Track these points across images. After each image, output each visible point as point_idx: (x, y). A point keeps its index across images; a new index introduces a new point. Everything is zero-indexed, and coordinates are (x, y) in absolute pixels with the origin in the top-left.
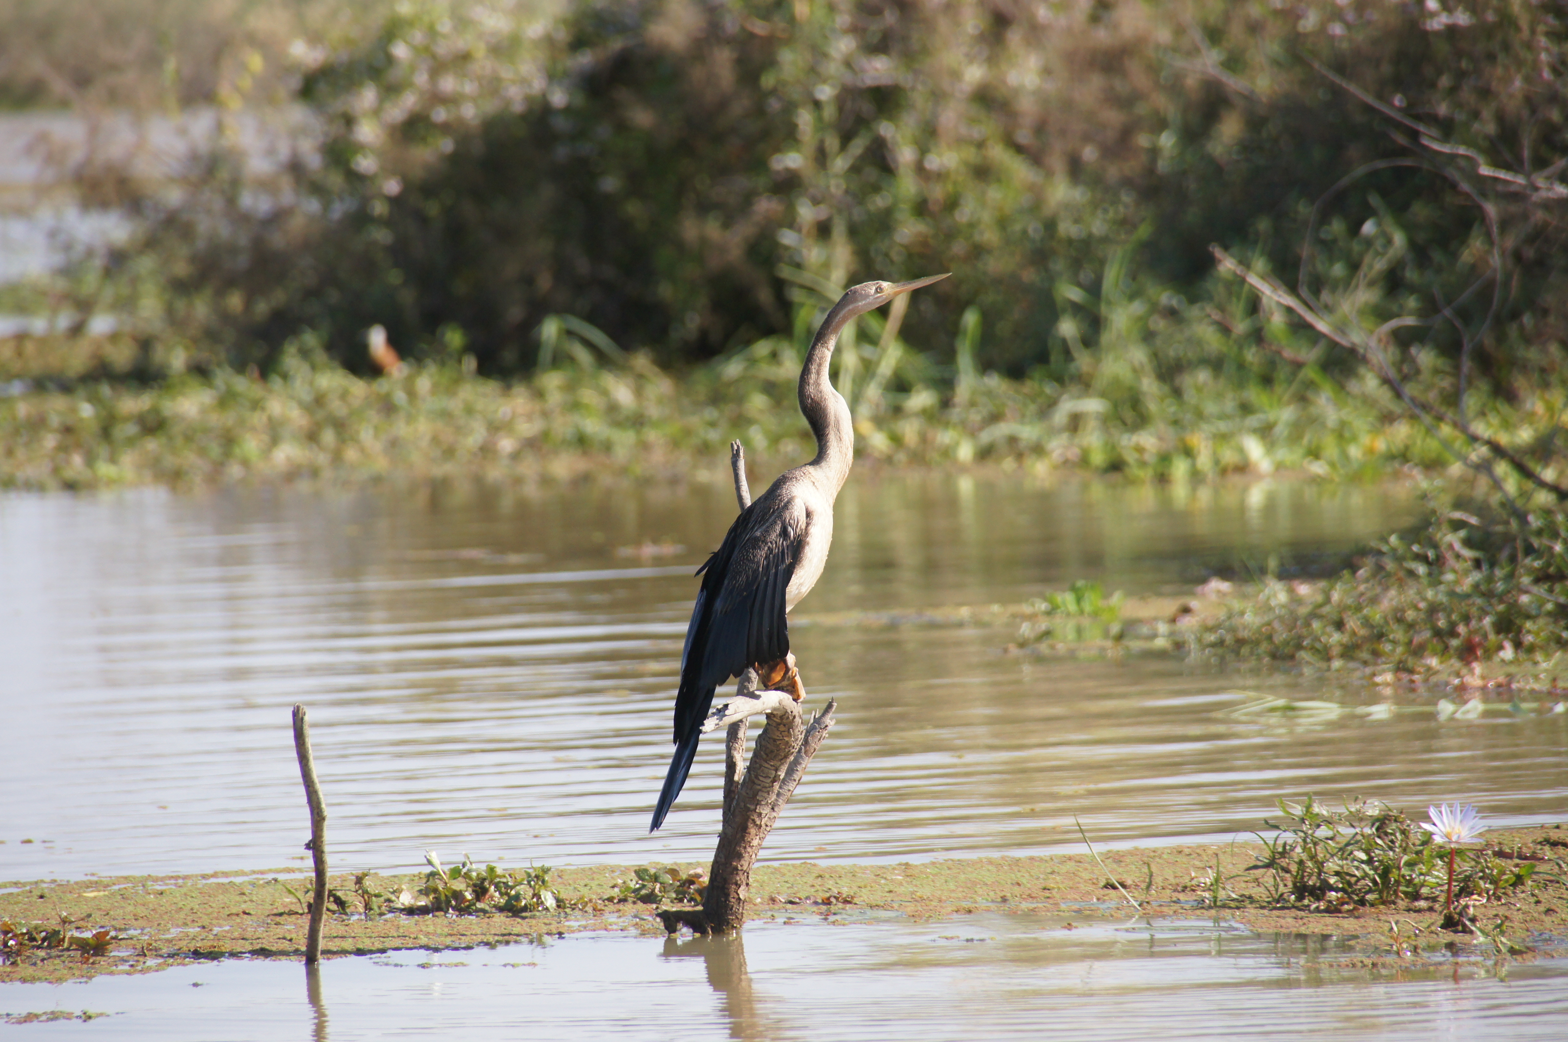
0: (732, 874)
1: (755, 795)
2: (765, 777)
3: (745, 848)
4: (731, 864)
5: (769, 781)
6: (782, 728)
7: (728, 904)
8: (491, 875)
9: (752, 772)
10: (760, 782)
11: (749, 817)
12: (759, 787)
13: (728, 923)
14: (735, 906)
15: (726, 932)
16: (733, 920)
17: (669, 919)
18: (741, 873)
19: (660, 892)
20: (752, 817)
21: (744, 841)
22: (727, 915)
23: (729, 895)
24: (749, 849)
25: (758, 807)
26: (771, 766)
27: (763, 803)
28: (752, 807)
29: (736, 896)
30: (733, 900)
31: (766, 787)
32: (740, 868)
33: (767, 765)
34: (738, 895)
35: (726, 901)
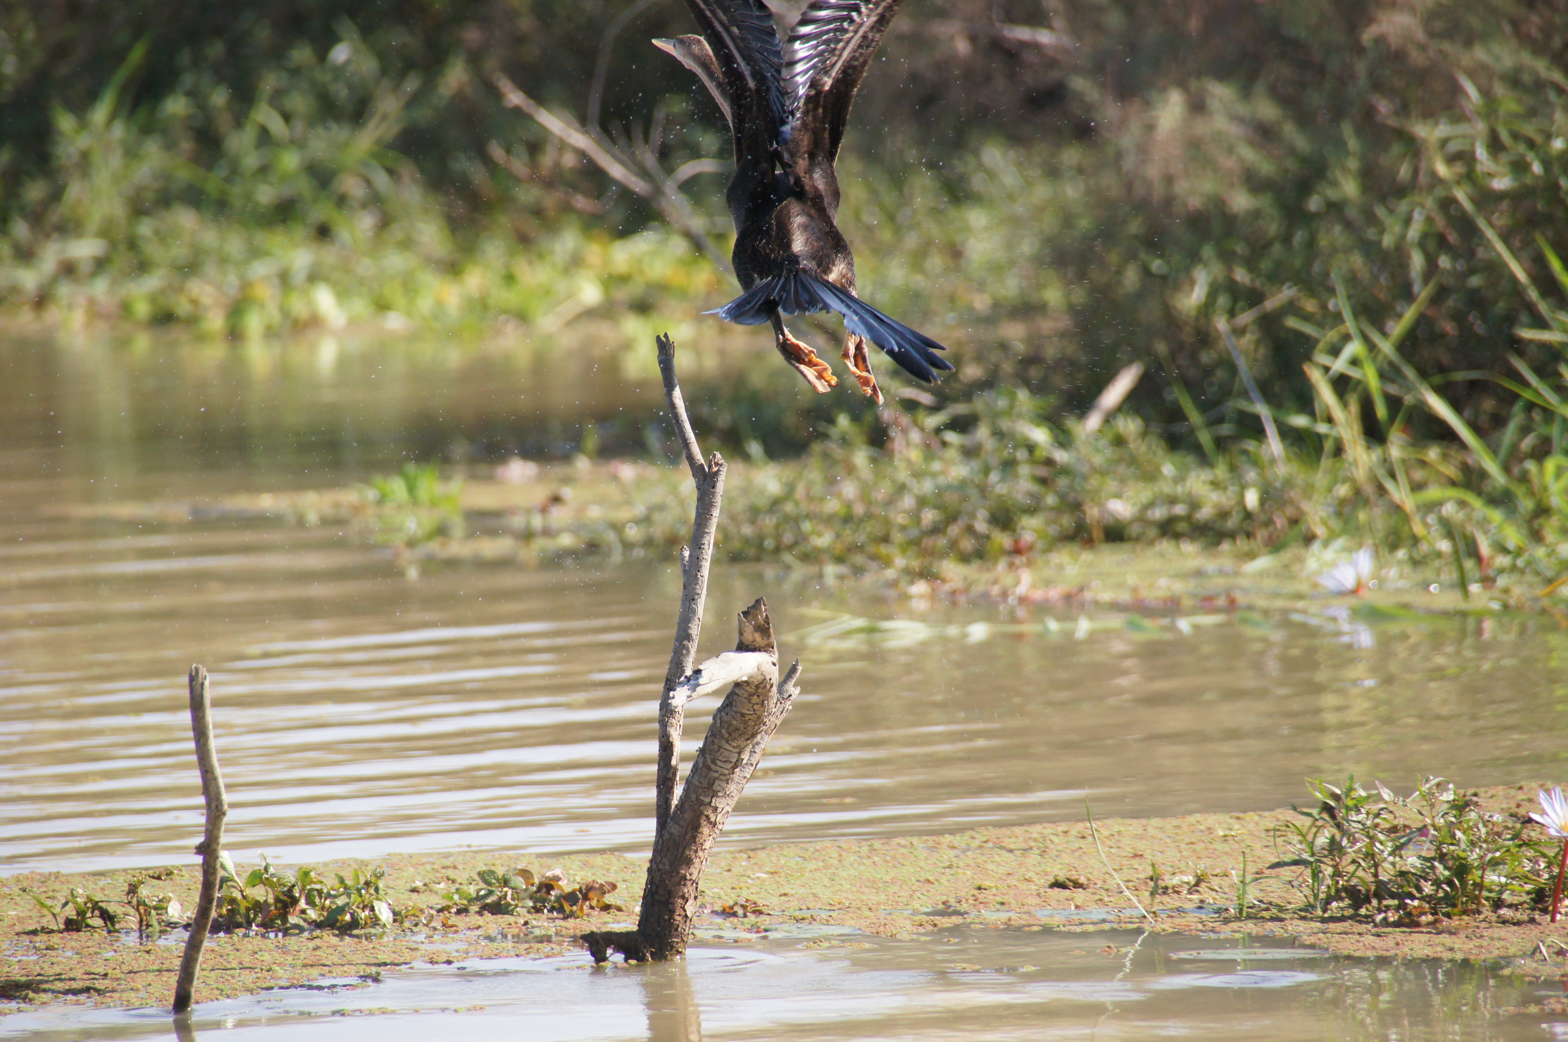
0: (679, 884)
1: (711, 785)
2: (725, 762)
3: (696, 851)
4: (678, 873)
5: (730, 766)
6: (755, 699)
7: (672, 924)
8: (303, 881)
9: (708, 756)
10: (718, 769)
11: (701, 813)
12: (716, 775)
13: (672, 947)
14: (681, 926)
15: (669, 958)
16: (677, 943)
17: (598, 943)
18: (689, 883)
19: (513, 899)
20: (706, 813)
21: (695, 842)
22: (671, 937)
23: (674, 912)
24: (700, 854)
25: (714, 800)
26: (734, 747)
27: (720, 794)
28: (707, 800)
29: (683, 913)
30: (678, 918)
31: (724, 775)
32: (688, 877)
33: (728, 747)
34: (685, 911)
35: (670, 919)
